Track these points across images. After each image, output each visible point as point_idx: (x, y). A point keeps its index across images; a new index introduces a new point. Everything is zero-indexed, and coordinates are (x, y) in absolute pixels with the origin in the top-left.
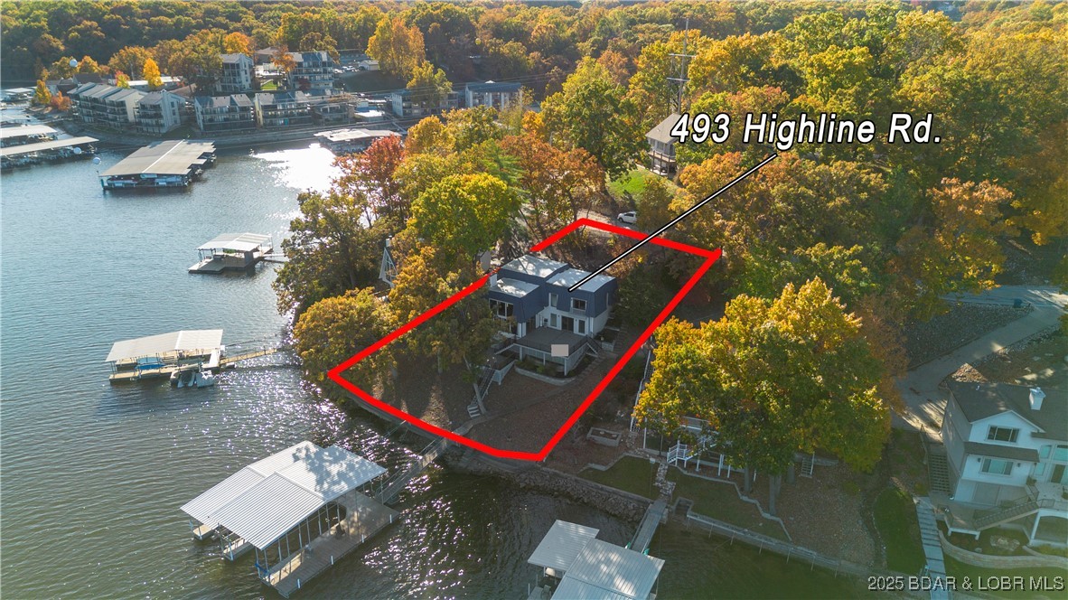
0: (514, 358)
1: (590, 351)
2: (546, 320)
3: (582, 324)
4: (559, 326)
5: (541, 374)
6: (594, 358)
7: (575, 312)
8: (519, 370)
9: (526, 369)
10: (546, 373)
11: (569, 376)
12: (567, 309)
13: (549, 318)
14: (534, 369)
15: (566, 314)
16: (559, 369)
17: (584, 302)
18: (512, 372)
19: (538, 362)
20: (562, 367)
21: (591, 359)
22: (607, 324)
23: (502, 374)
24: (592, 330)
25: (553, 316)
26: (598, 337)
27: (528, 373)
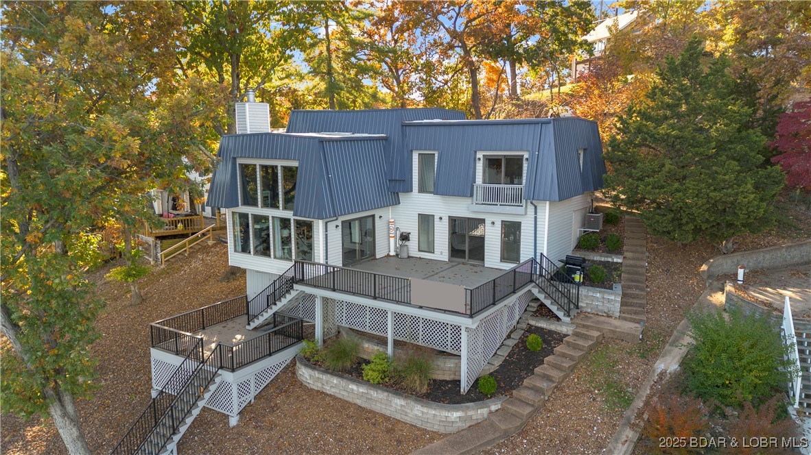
0: (300, 339)
1: (543, 311)
2: (405, 237)
3: (511, 231)
4: (441, 251)
5: (379, 385)
6: (560, 338)
7: (493, 198)
8: (305, 374)
9: (326, 371)
10: (394, 382)
11: (478, 393)
12: (466, 191)
13: (412, 227)
14: (354, 370)
15: (462, 208)
16: (442, 370)
17: (519, 160)
18: (286, 380)
19: (369, 348)
20: (450, 363)
21: (551, 340)
22: (579, 247)
23: (243, 388)
24: (544, 248)
25: (426, 221)
26: (563, 274)
27: (333, 385)
